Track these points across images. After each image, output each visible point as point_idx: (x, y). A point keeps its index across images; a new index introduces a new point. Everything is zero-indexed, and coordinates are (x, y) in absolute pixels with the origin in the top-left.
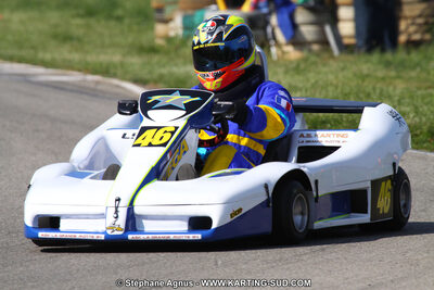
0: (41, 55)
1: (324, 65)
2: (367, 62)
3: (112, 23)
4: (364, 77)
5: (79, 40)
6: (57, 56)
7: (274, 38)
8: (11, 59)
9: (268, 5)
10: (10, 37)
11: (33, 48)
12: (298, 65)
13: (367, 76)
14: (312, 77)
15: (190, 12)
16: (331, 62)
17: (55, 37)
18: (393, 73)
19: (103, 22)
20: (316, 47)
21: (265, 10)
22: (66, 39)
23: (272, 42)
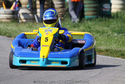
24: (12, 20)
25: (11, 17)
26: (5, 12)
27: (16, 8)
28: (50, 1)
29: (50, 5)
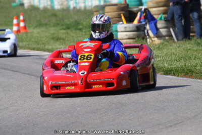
0: (46, 47)
1: (171, 46)
2: (189, 44)
3: (78, 31)
4: (188, 50)
5: (63, 39)
6: (54, 47)
7: (148, 35)
8: (34, 49)
9: (145, 21)
10: (33, 40)
11: (43, 44)
12: (159, 46)
13: (189, 49)
14: (165, 51)
16: (174, 44)
17: (53, 38)
18: (201, 48)
19: (74, 31)
20: (167, 38)
21: (144, 23)
22: (58, 39)
23: (147, 37)
24: (137, 39)
25: (134, 35)
26: (125, 28)
27: (142, 20)
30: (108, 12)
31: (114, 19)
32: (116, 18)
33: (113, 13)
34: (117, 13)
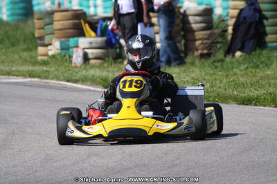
15: (63, 39)
28: (181, 17)
29: (181, 25)
30: (58, 21)
31: (68, 31)
32: (69, 29)
33: (65, 22)
34: (71, 21)
